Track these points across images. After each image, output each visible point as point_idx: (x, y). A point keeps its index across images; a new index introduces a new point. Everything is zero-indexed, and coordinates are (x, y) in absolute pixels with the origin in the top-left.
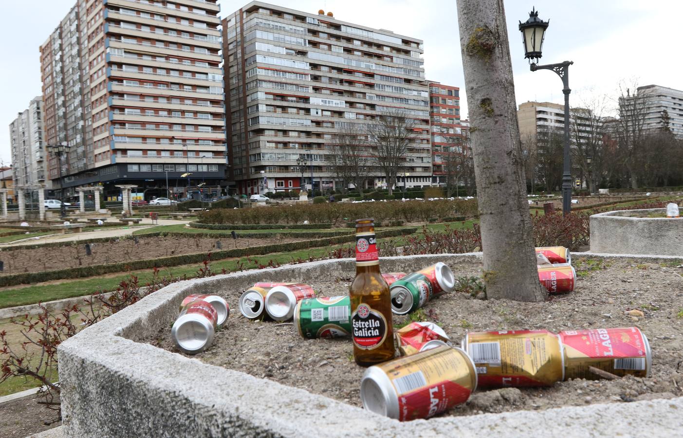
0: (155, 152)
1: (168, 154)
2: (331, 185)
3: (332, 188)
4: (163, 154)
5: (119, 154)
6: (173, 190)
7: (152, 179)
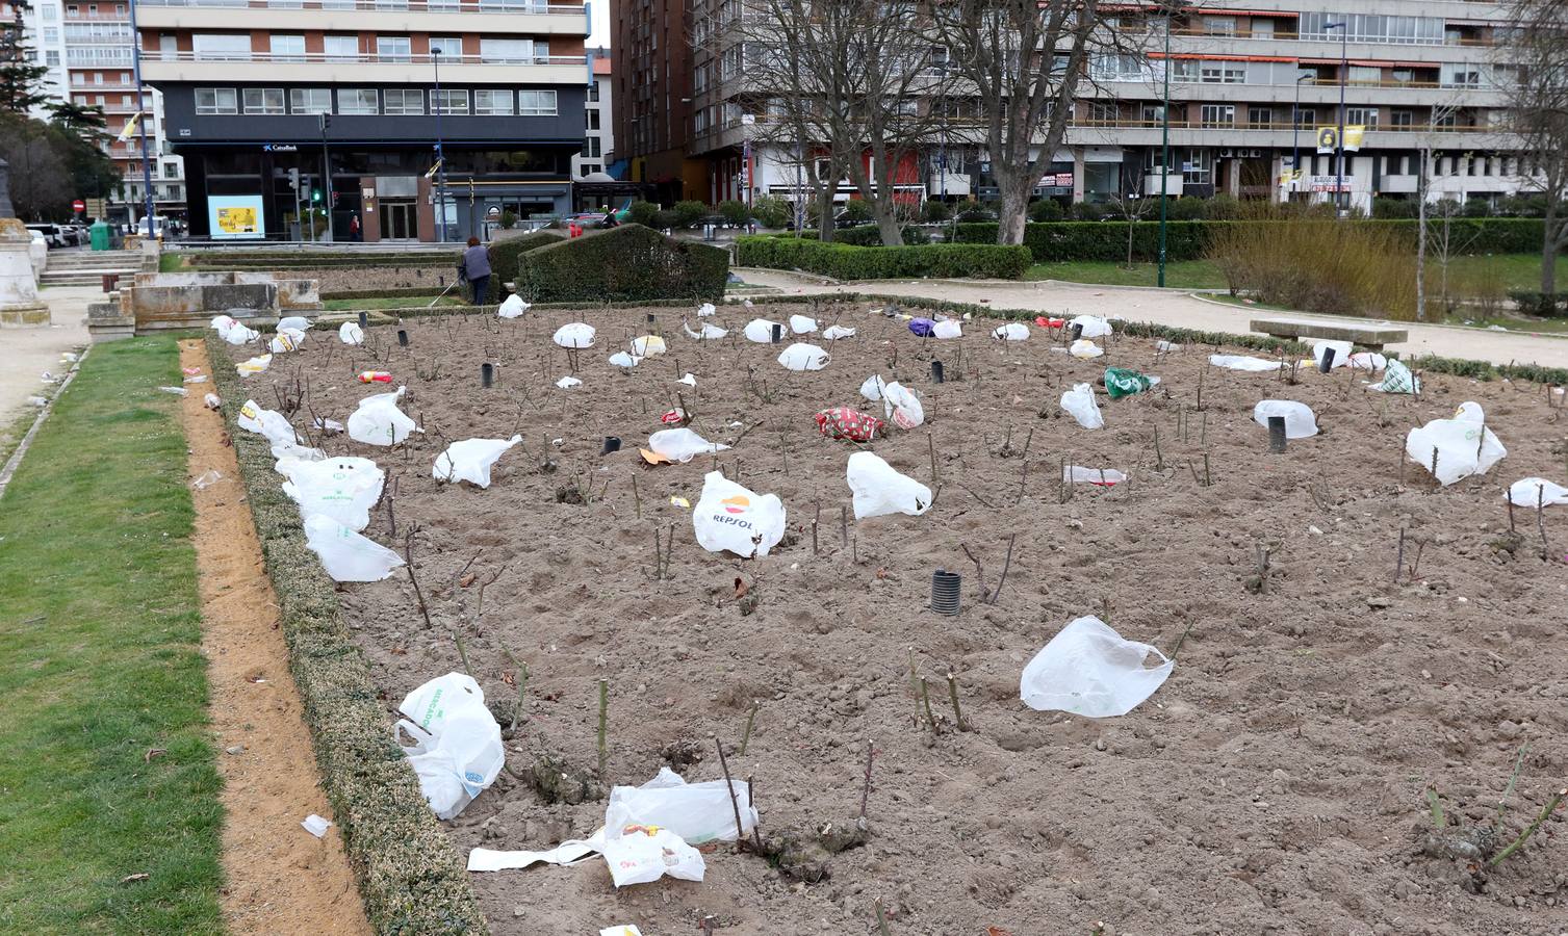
0: (300, 41)
1: (351, 45)
2: (1063, 180)
3: (1070, 190)
4: (332, 45)
5: (169, 48)
6: (374, 186)
7: (290, 142)
